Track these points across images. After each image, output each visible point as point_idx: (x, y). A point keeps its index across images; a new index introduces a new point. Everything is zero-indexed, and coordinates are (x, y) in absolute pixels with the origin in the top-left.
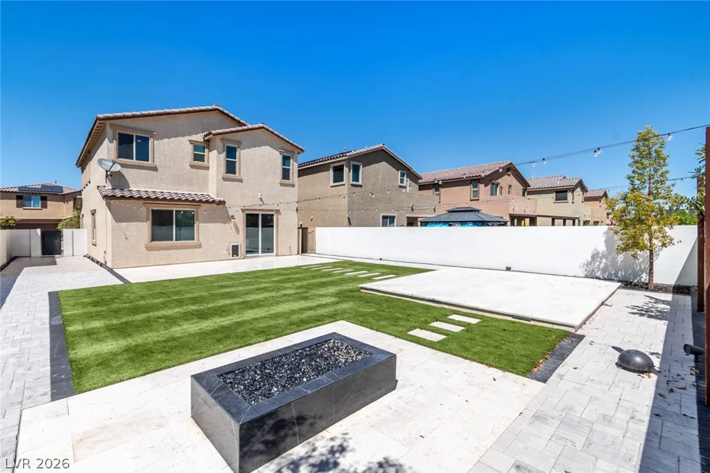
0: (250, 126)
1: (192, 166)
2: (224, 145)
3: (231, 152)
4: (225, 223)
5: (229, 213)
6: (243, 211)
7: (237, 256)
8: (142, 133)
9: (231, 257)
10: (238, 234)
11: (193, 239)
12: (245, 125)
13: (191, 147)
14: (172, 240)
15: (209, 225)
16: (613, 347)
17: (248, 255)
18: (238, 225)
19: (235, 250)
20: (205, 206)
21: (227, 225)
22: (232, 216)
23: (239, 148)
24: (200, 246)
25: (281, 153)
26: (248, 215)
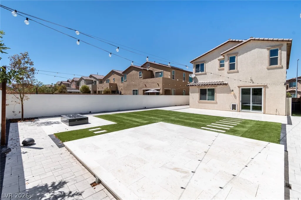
0: (245, 41)
1: (219, 70)
2: (228, 57)
3: (232, 59)
4: (228, 93)
5: (231, 88)
6: (239, 87)
7: (235, 110)
8: (202, 62)
9: (232, 110)
10: (236, 99)
11: (214, 100)
12: (242, 42)
13: (219, 62)
14: (206, 100)
15: (221, 94)
16: (43, 148)
17: (242, 110)
18: (236, 94)
19: (234, 107)
20: (219, 87)
21: (230, 94)
22: (232, 90)
23: (237, 56)
24: (216, 103)
25: (268, 49)
26: (242, 89)
